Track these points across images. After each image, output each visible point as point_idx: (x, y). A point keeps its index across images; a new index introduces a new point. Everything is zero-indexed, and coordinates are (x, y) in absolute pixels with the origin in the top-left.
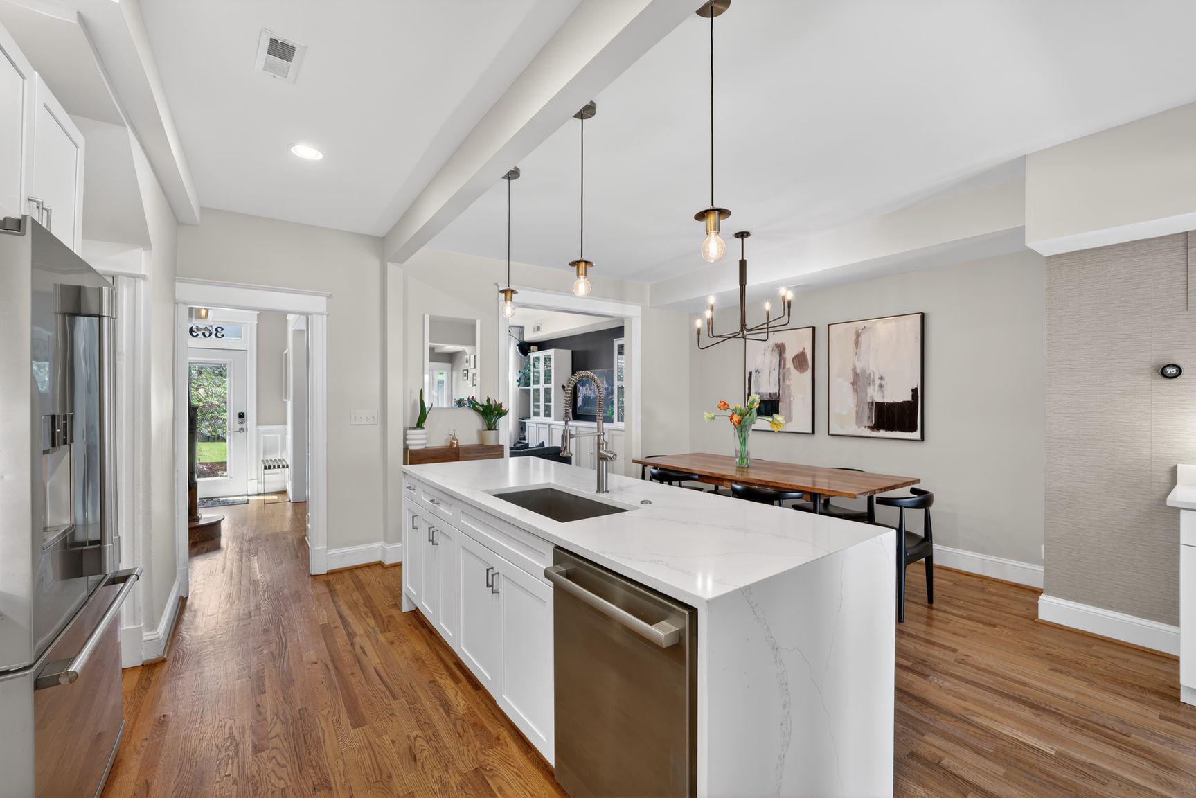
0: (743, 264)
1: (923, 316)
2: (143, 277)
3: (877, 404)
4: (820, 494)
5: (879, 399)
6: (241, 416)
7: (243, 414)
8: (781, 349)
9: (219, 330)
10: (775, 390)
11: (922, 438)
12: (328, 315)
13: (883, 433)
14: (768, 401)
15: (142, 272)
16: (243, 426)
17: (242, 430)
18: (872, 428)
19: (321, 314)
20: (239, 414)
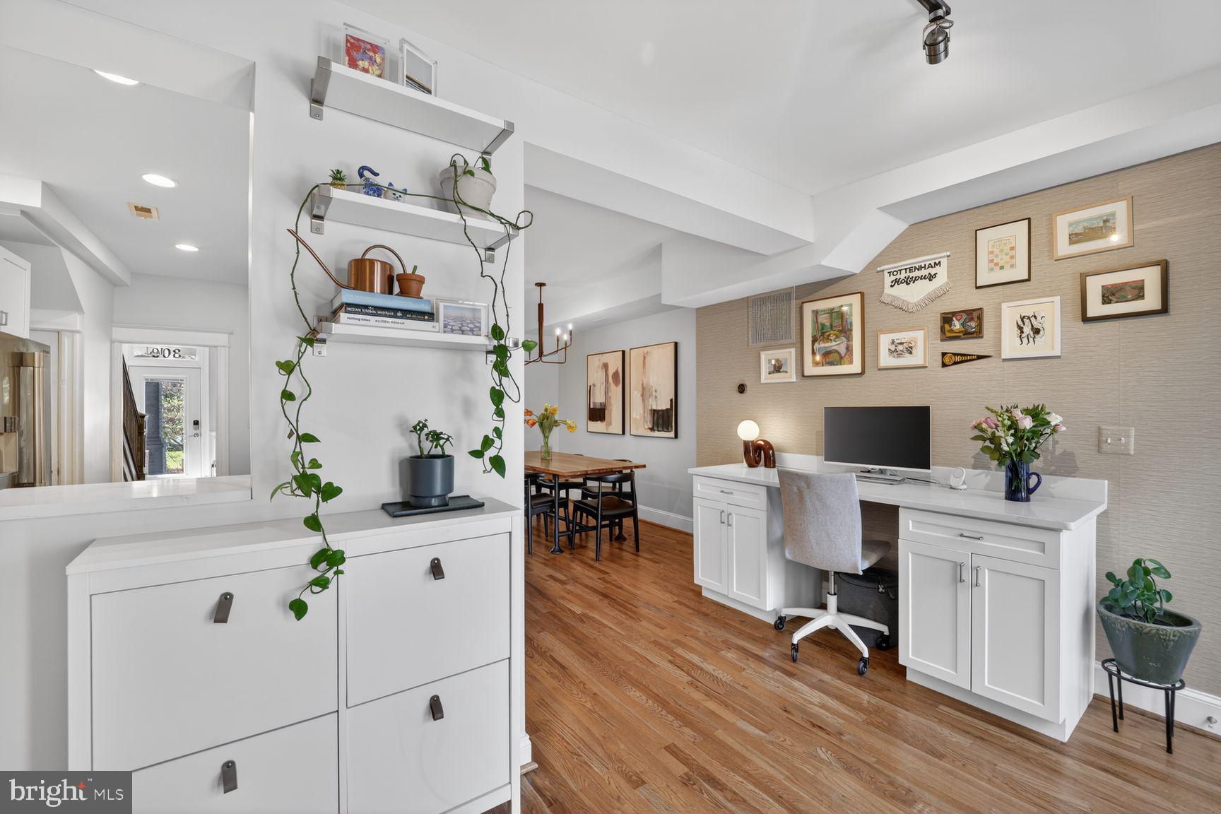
0: (541, 306)
1: (676, 344)
2: (78, 332)
3: (654, 410)
4: (558, 475)
5: (654, 408)
6: (196, 423)
7: (198, 421)
8: (606, 366)
9: (177, 351)
10: (603, 401)
11: (676, 436)
12: (229, 348)
13: (657, 434)
14: (599, 409)
15: (78, 329)
16: (198, 432)
17: (196, 435)
18: (652, 429)
19: (224, 347)
20: (194, 421)
